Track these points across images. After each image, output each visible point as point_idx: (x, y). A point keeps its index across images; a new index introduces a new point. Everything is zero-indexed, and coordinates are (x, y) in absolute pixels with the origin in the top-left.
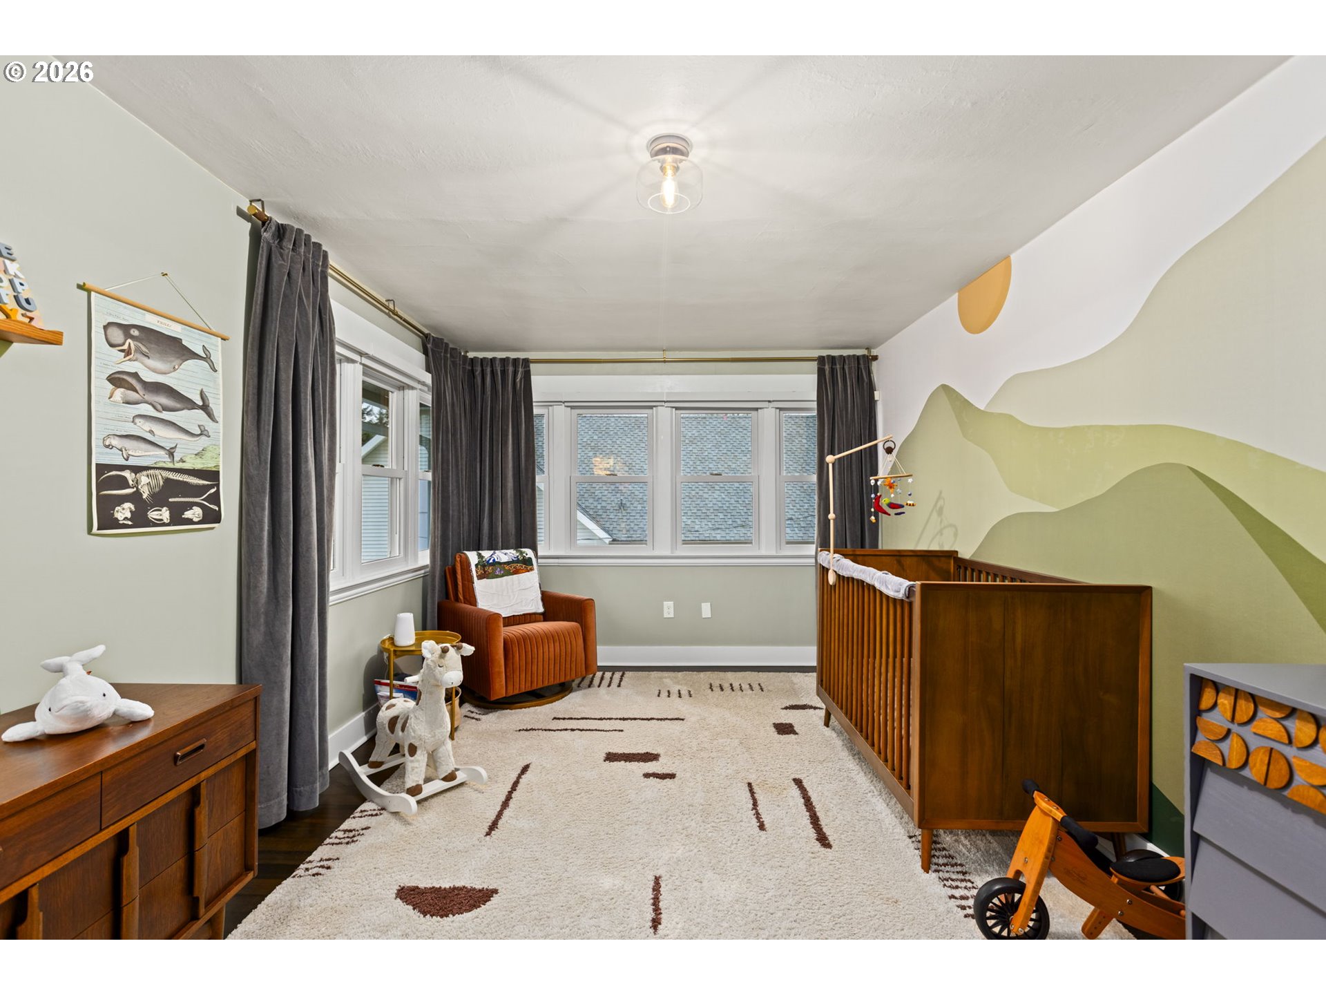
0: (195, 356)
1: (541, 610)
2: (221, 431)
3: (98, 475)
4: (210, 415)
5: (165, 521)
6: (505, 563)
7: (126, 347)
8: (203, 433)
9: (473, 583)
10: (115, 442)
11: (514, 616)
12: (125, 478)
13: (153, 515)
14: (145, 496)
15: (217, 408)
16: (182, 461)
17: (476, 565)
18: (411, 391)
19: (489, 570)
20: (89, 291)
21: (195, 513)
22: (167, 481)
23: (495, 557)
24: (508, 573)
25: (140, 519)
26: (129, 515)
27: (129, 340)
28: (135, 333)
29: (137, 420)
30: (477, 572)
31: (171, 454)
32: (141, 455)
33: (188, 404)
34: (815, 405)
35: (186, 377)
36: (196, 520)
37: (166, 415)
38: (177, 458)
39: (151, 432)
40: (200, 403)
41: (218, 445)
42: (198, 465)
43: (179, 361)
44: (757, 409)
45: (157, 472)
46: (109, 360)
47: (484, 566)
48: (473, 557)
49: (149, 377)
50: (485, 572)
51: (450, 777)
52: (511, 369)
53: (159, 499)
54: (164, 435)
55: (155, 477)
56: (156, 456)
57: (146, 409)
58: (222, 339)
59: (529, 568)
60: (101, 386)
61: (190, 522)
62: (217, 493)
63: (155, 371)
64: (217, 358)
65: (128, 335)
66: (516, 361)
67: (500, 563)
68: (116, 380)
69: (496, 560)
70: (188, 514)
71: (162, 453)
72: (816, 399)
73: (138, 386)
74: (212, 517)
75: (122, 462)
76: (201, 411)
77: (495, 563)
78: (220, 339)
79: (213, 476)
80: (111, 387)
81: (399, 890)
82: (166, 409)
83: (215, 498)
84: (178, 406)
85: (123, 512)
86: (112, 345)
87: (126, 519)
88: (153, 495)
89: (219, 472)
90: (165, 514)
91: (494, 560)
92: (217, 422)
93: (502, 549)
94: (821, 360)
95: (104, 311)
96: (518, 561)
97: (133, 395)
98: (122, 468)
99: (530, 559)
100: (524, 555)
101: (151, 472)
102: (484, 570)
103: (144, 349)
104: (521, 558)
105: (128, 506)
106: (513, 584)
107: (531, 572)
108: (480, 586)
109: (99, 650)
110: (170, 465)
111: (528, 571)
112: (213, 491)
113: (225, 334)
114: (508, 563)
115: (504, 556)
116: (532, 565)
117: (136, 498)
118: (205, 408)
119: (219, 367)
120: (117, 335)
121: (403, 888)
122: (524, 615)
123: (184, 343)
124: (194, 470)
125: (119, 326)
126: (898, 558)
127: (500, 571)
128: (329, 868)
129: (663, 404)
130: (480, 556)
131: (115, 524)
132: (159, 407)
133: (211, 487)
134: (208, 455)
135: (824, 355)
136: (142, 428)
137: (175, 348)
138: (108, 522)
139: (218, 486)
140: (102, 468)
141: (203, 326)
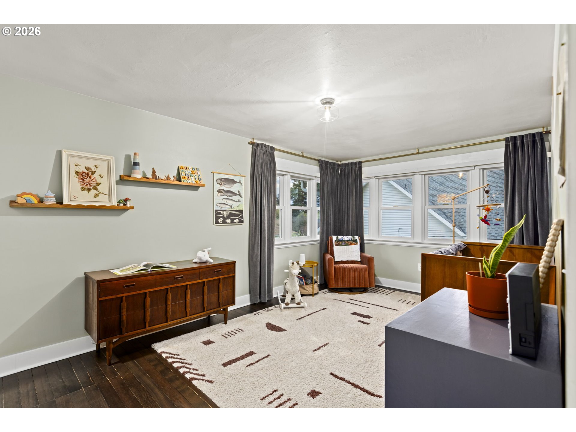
0: (237, 182)
1: (359, 260)
2: (244, 200)
3: (215, 212)
4: (241, 196)
5: (230, 222)
6: (346, 241)
7: (221, 184)
8: (239, 201)
9: (333, 247)
10: (219, 205)
11: (348, 261)
12: (221, 213)
13: (227, 221)
14: (225, 217)
15: (242, 194)
16: (234, 208)
17: (335, 241)
18: (313, 180)
19: (340, 243)
20: (213, 173)
21: (237, 221)
22: (230, 213)
23: (343, 238)
24: (347, 245)
25: (224, 222)
26: (221, 221)
27: (222, 182)
28: (223, 180)
29: (223, 200)
30: (335, 243)
31: (231, 207)
32: (224, 207)
33: (235, 194)
34: (503, 165)
35: (234, 188)
36: (237, 222)
37: (230, 198)
38: (232, 208)
39: (227, 202)
40: (238, 194)
41: (243, 204)
42: (238, 209)
43: (233, 184)
44: (469, 171)
45: (228, 211)
46: (218, 187)
47: (338, 241)
48: (334, 238)
49: (226, 189)
50: (338, 244)
51: (298, 304)
52: (354, 166)
53: (228, 217)
54: (230, 202)
55: (227, 212)
56: (228, 207)
57: (225, 197)
58: (244, 177)
59: (356, 243)
60: (216, 193)
61: (235, 223)
62: (243, 215)
63: (227, 188)
64: (243, 182)
65: (221, 181)
66: (356, 163)
67: (344, 241)
68: (219, 191)
69: (343, 239)
70: (235, 221)
71: (229, 206)
72: (503, 162)
73: (223, 192)
74: (241, 222)
75: (220, 209)
76: (238, 196)
77: (342, 241)
78: (243, 177)
79: (241, 211)
80: (218, 193)
81: (267, 323)
82: (230, 196)
83: (242, 217)
84: (233, 195)
85: (220, 220)
86: (218, 184)
87: (221, 222)
88: (227, 216)
89: (243, 210)
90: (229, 221)
91: (342, 239)
92: (242, 198)
93: (347, 236)
94: (507, 140)
95: (217, 176)
96: (351, 240)
97: (222, 194)
98: (220, 210)
99: (357, 240)
100: (354, 238)
101: (226, 211)
102: (338, 243)
103: (225, 183)
104: (353, 239)
105: (221, 219)
106: (349, 249)
107: (356, 245)
108: (336, 248)
109: (210, 249)
110: (231, 209)
111: (355, 244)
112: (241, 215)
113: (245, 176)
114: (347, 241)
115: (346, 238)
116: (357, 242)
117: (223, 217)
118: (239, 195)
119: (243, 184)
120: (219, 181)
121: (268, 323)
122: (352, 261)
123: (234, 180)
124: (237, 210)
125: (219, 179)
126: (510, 249)
127: (344, 243)
128: (258, 314)
129: (417, 173)
130: (337, 238)
131: (218, 223)
132: (228, 196)
133: (241, 214)
134: (240, 206)
135: (509, 136)
136: (224, 202)
137: (232, 182)
138: (217, 222)
139: (243, 214)
140: (216, 211)
141: (239, 175)
